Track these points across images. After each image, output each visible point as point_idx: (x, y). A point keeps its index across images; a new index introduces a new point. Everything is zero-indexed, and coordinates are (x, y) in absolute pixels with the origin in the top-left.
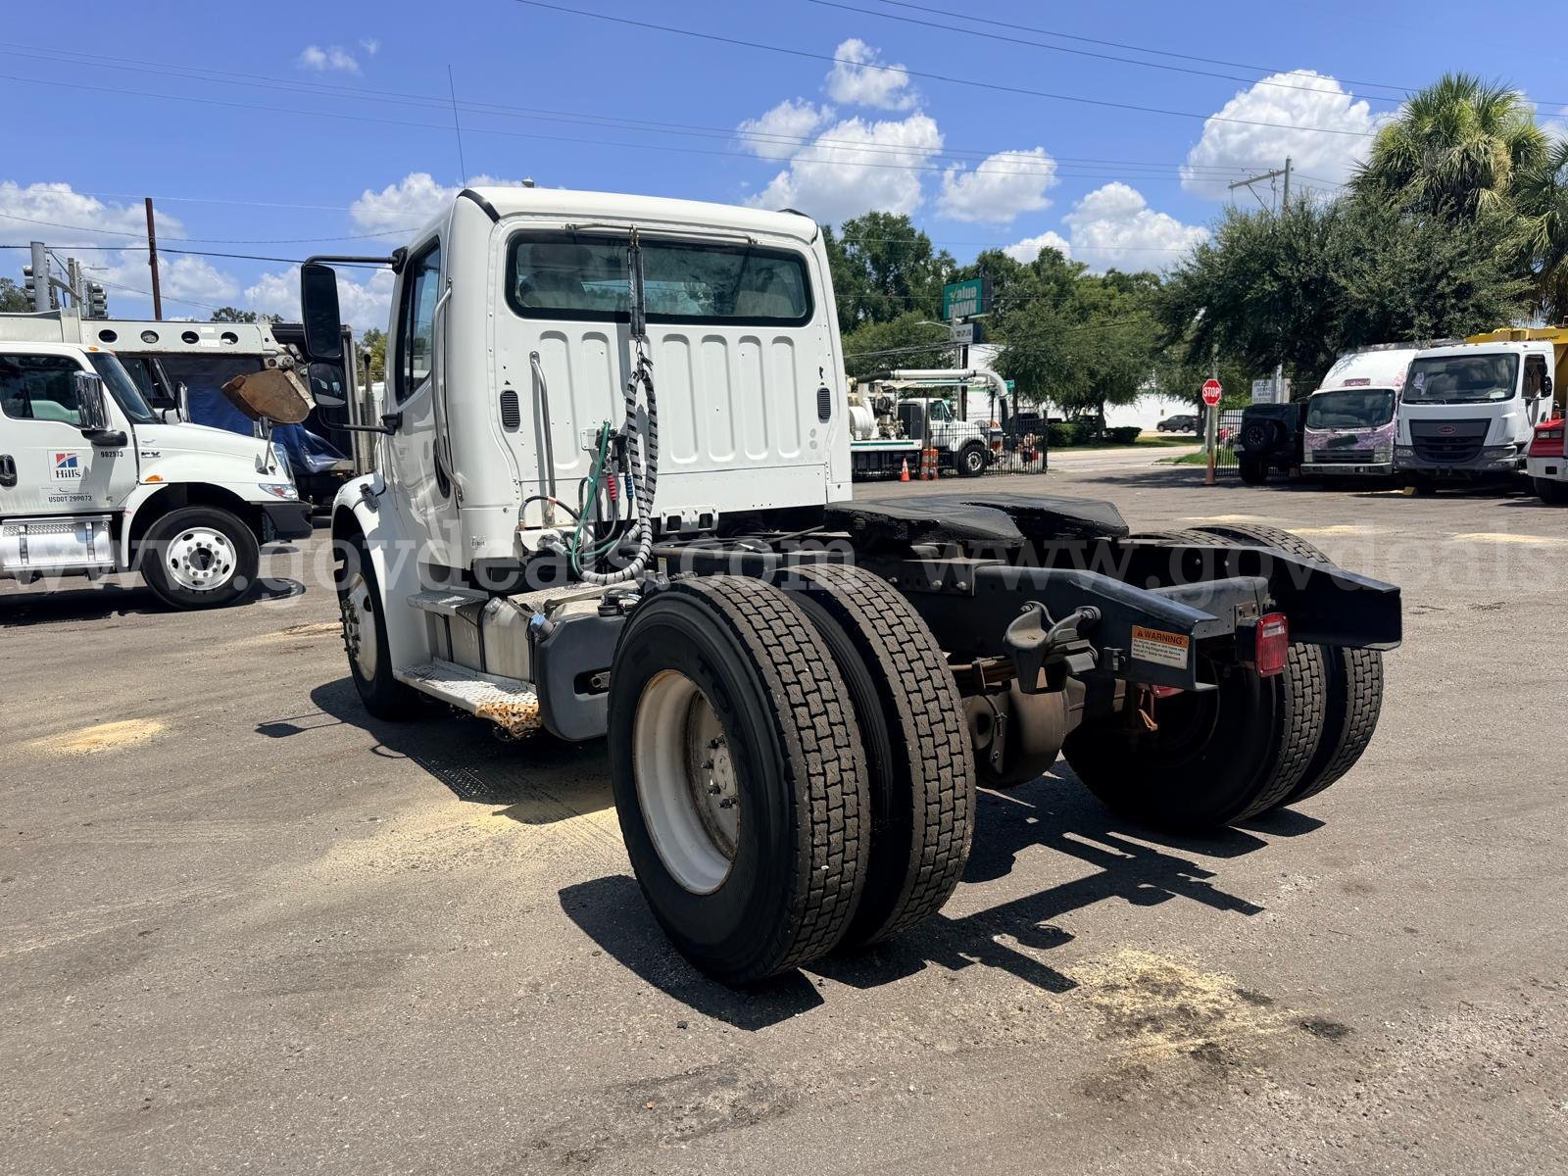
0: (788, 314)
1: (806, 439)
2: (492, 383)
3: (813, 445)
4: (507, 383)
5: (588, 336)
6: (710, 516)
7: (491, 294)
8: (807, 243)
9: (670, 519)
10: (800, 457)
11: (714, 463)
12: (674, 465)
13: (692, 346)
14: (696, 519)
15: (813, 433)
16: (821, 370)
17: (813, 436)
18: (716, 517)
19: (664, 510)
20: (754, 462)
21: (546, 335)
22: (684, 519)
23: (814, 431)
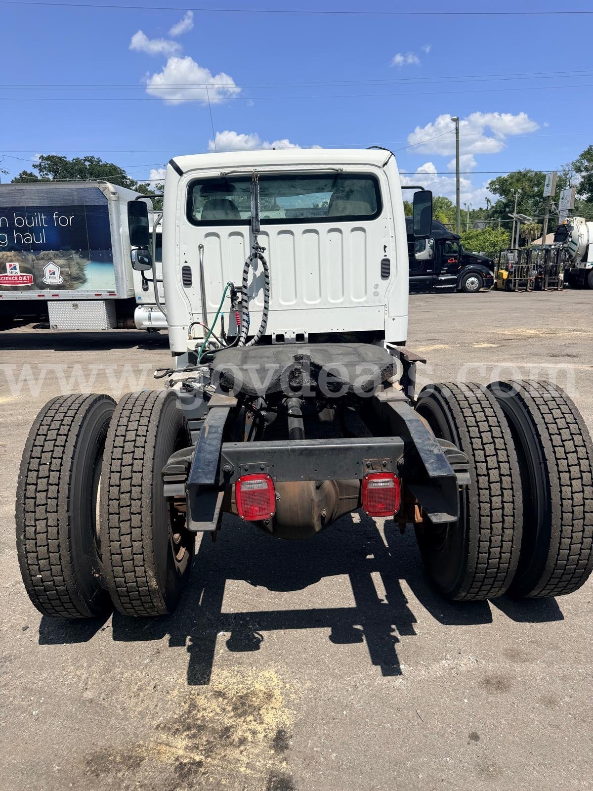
0: (363, 213)
1: (371, 290)
2: (178, 263)
3: (376, 294)
4: (186, 262)
5: (232, 234)
6: (303, 335)
7: (178, 215)
8: (380, 167)
9: (277, 336)
10: (366, 301)
11: (307, 305)
12: (280, 305)
13: (295, 237)
14: (294, 336)
15: (377, 286)
16: (385, 247)
17: (376, 288)
18: (306, 336)
19: (274, 331)
20: (333, 304)
21: (208, 235)
22: (286, 336)
23: (377, 285)
